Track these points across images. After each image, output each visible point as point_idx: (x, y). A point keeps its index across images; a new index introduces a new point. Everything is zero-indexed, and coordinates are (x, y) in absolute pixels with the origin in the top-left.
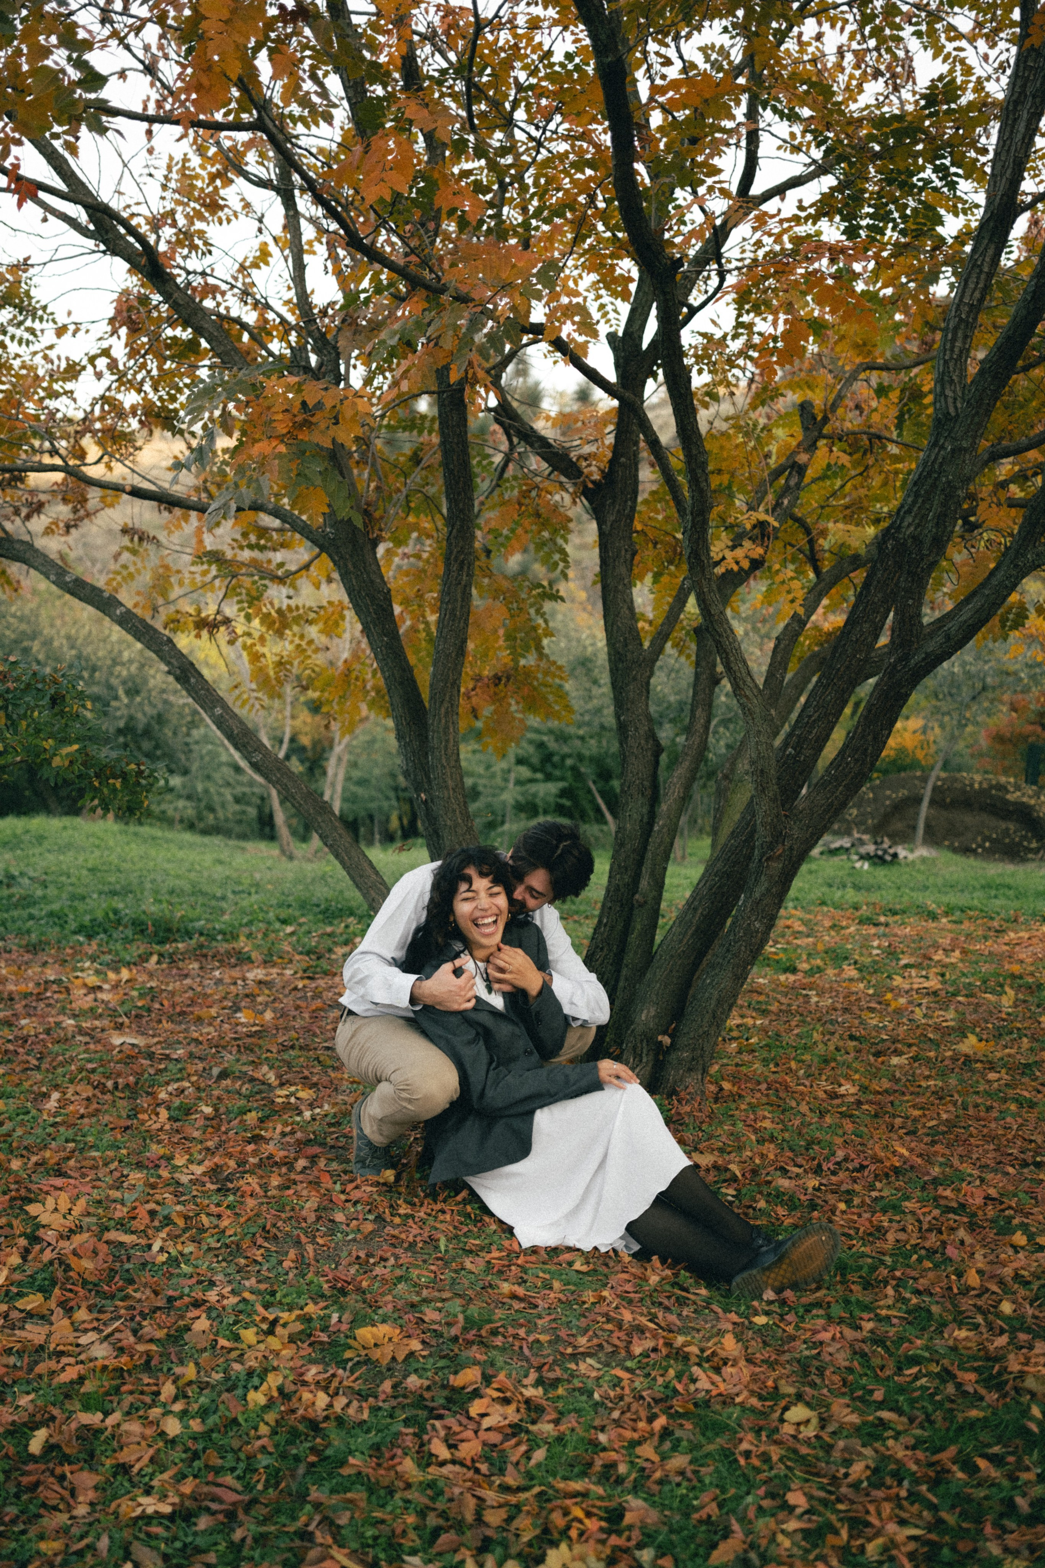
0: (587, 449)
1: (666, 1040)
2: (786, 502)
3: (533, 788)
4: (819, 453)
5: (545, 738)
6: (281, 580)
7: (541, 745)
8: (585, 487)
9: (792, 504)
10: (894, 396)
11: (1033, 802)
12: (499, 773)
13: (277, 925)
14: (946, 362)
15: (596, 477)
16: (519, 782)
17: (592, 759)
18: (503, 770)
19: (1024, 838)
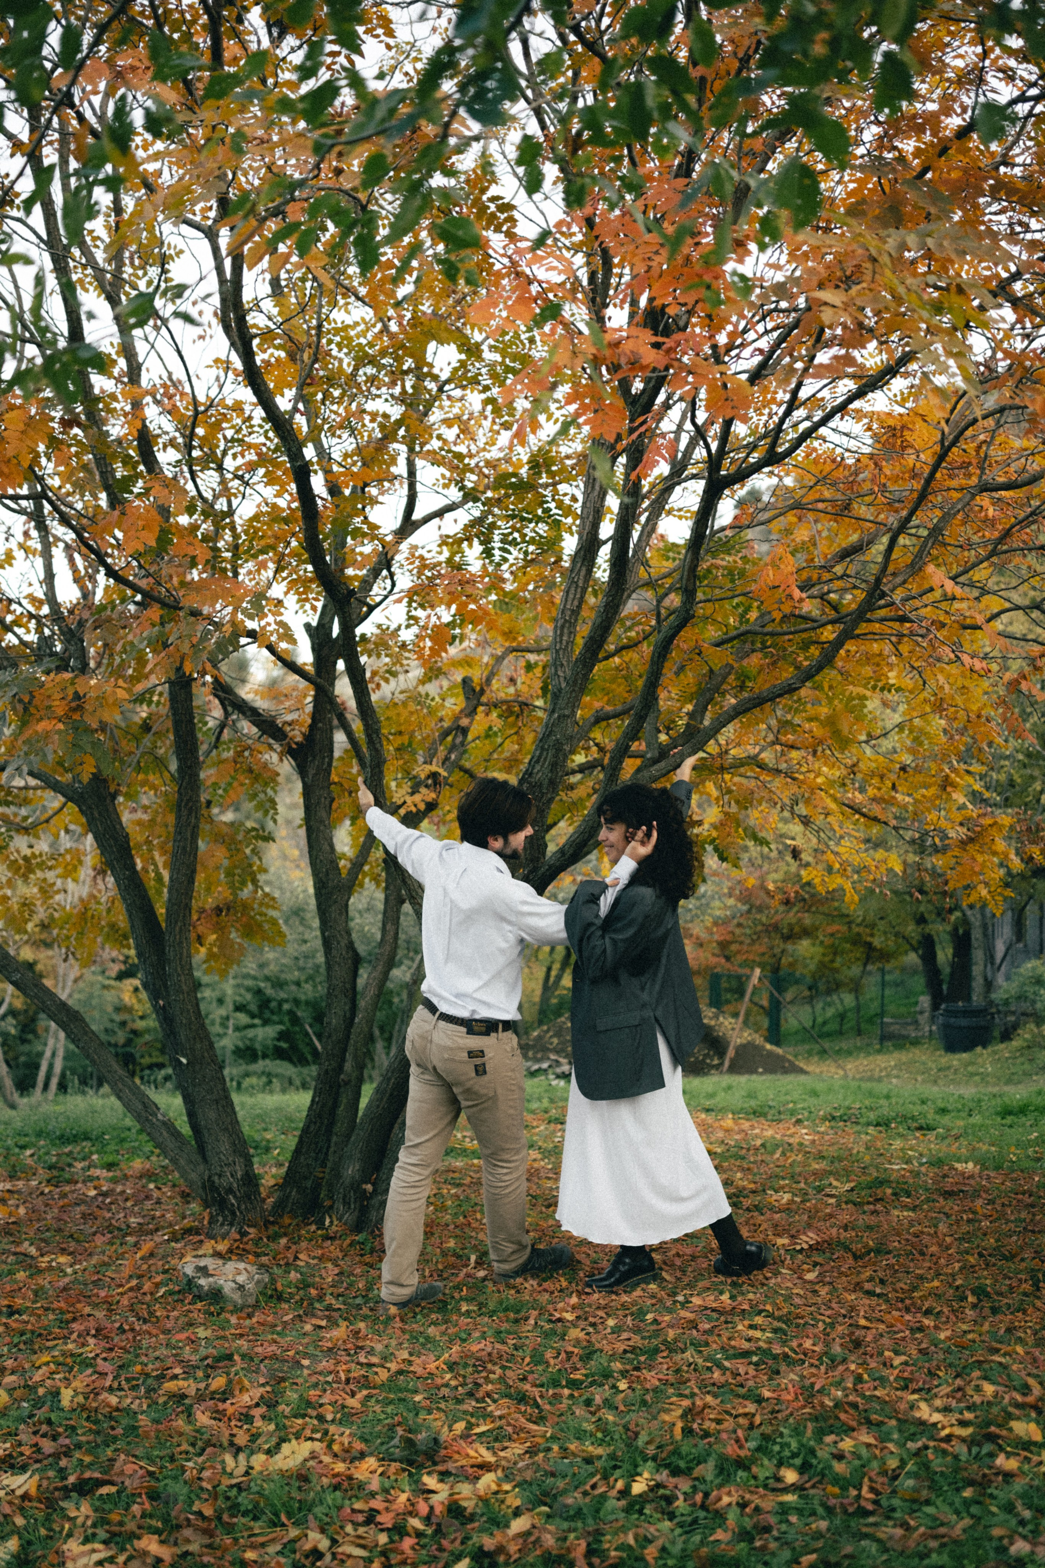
0: (289, 718)
1: (369, 1187)
2: (453, 757)
3: (250, 1033)
4: (477, 718)
5: (262, 985)
6: (26, 830)
7: (259, 992)
8: (290, 747)
9: (459, 758)
10: (538, 671)
11: (713, 1023)
12: (218, 1020)
13: (17, 1150)
14: (557, 652)
15: (299, 739)
16: (237, 1029)
17: (307, 1003)
18: (222, 1017)
19: (706, 1056)
